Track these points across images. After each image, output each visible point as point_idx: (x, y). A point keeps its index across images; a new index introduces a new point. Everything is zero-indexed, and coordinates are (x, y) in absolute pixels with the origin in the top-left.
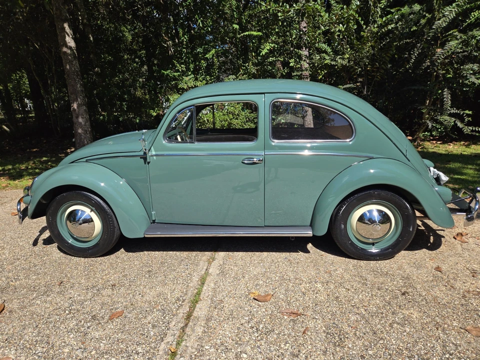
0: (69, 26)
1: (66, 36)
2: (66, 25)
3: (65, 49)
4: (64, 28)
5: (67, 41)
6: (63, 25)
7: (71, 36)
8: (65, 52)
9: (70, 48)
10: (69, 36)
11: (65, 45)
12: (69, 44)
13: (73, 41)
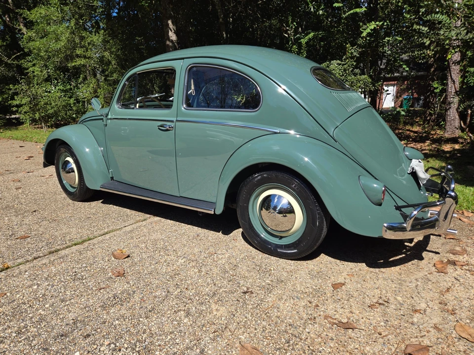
0: (172, 22)
1: (170, 31)
2: (170, 22)
3: (168, 43)
4: (168, 24)
5: (170, 36)
6: (167, 22)
7: (173, 31)
8: (168, 45)
9: (172, 41)
10: (171, 31)
11: (168, 38)
12: (171, 38)
13: (175, 35)
